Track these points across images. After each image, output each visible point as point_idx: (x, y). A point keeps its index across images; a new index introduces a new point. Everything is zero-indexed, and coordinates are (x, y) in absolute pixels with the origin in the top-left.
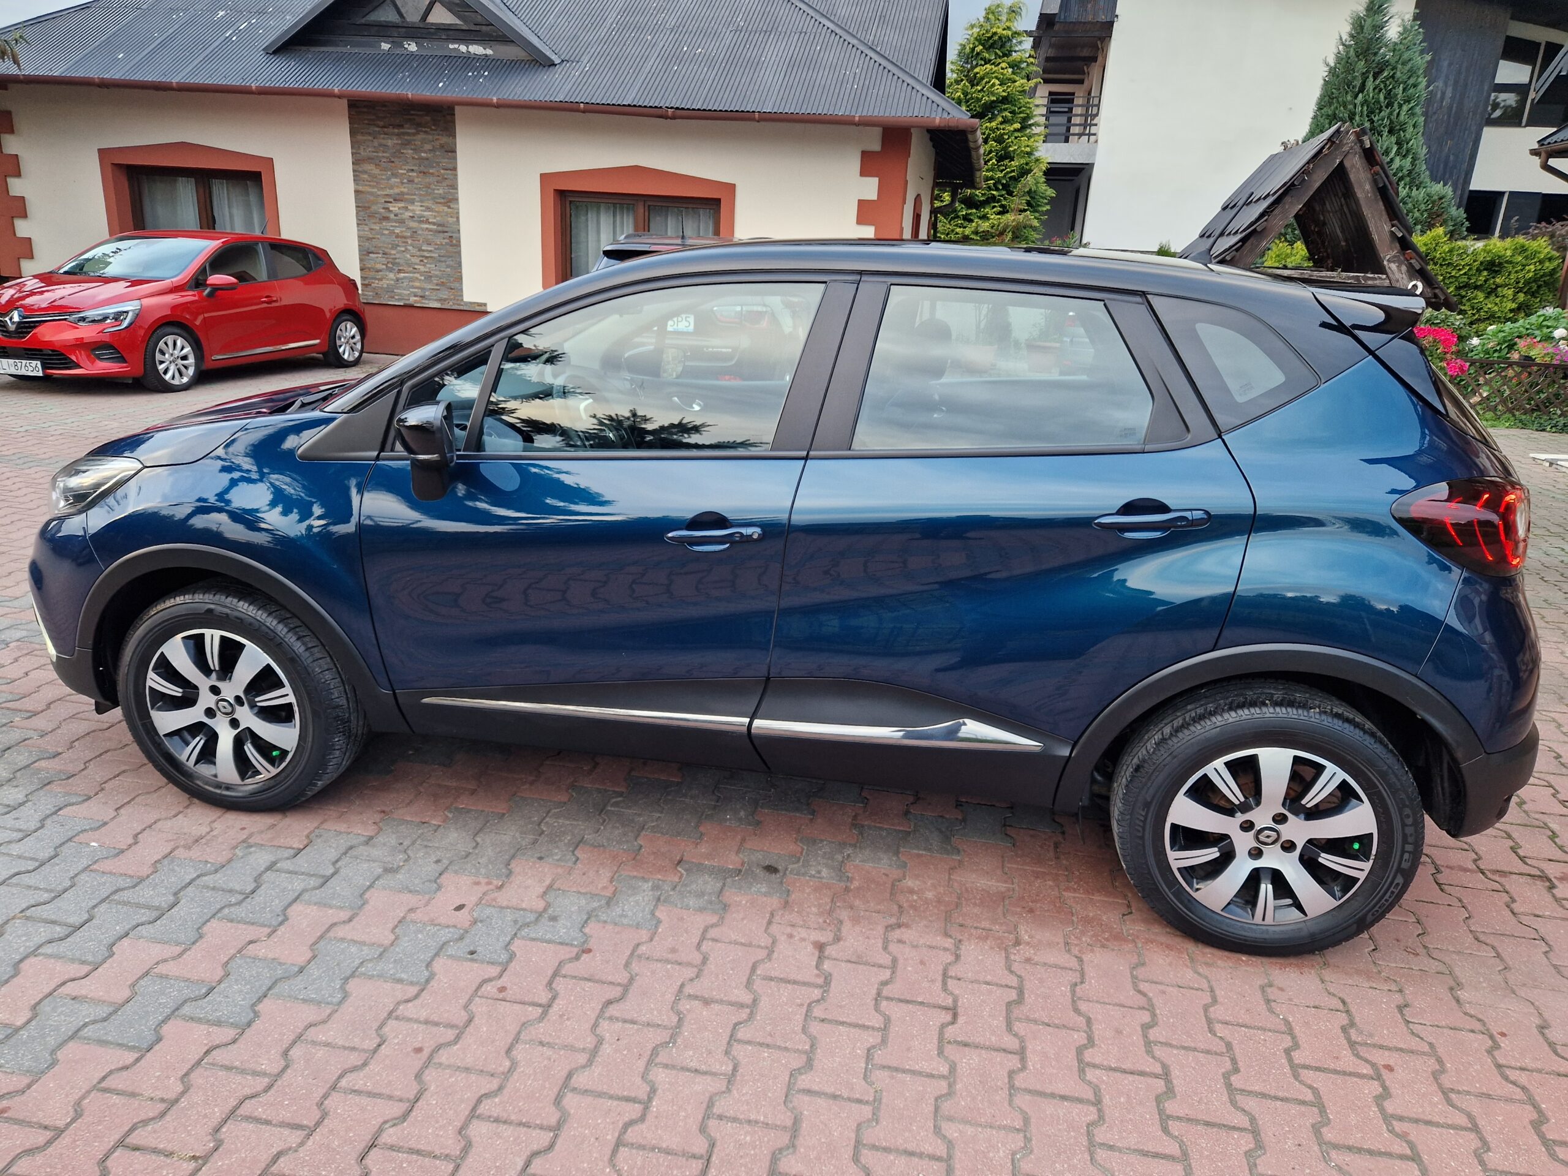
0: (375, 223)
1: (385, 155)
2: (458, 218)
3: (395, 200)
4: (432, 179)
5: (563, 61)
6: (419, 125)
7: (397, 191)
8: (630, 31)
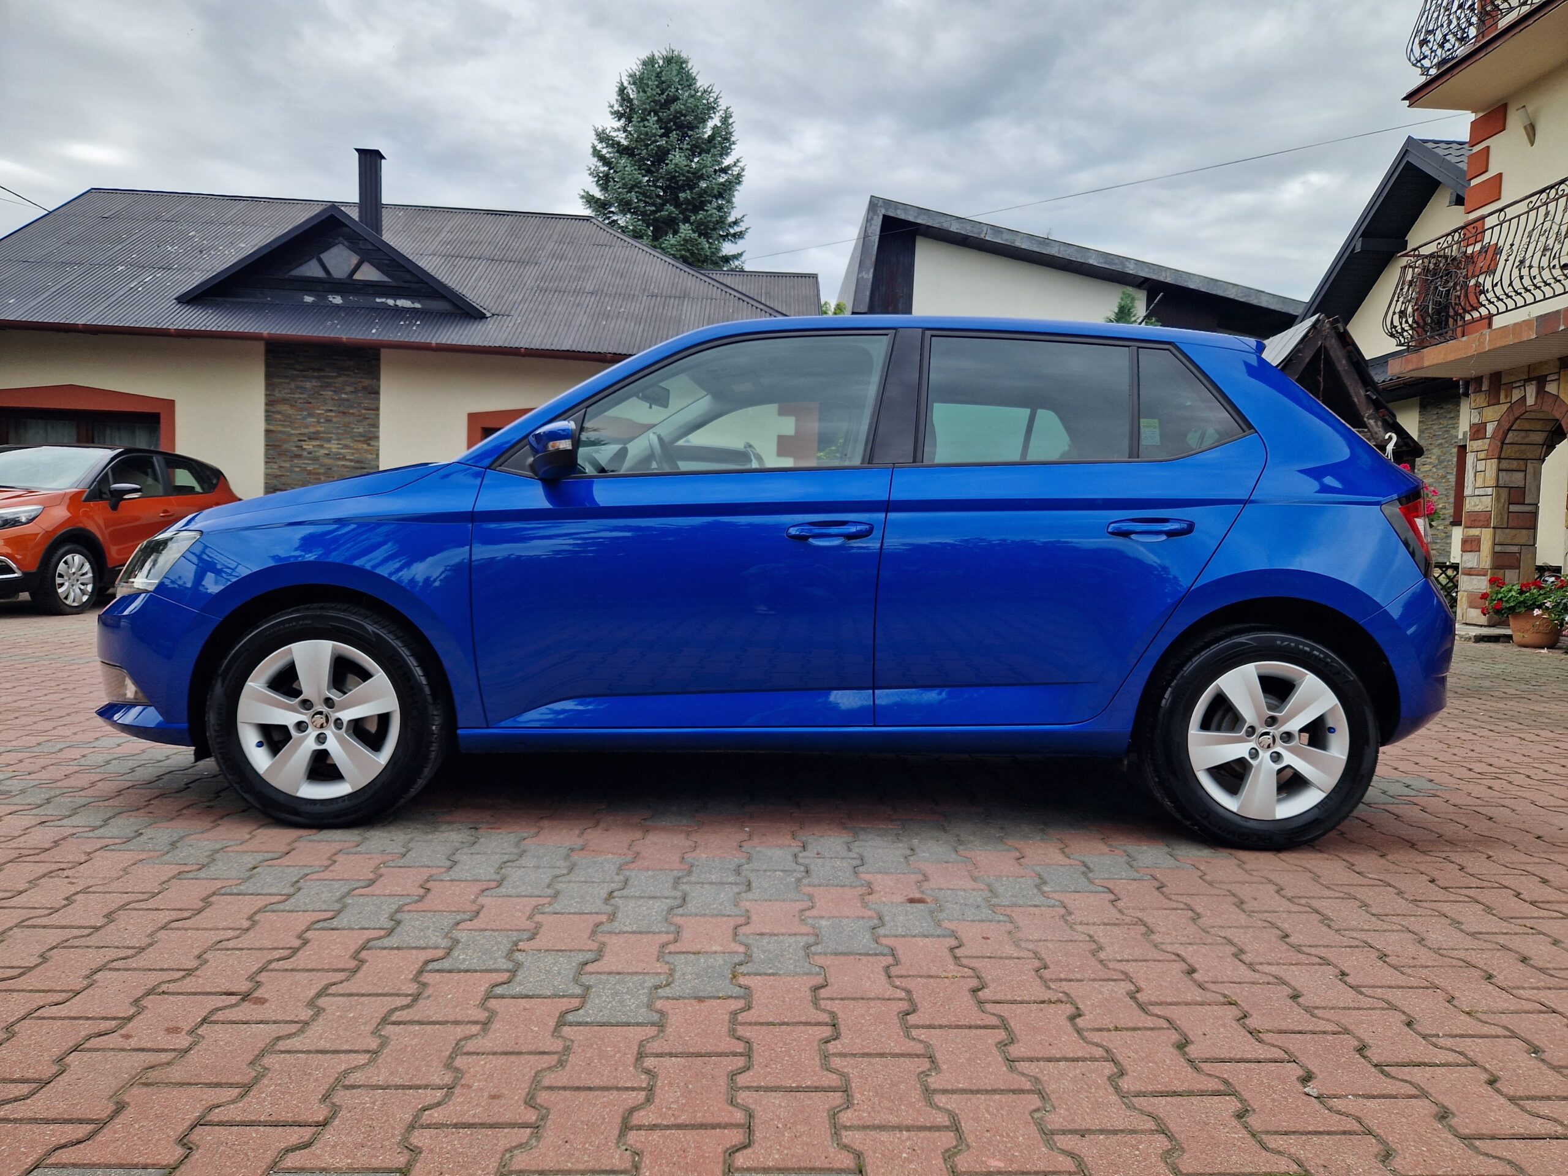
0: (284, 461)
1: (301, 396)
2: (378, 455)
3: (310, 439)
4: (351, 419)
5: (493, 315)
6: (341, 369)
7: (312, 430)
8: (552, 293)
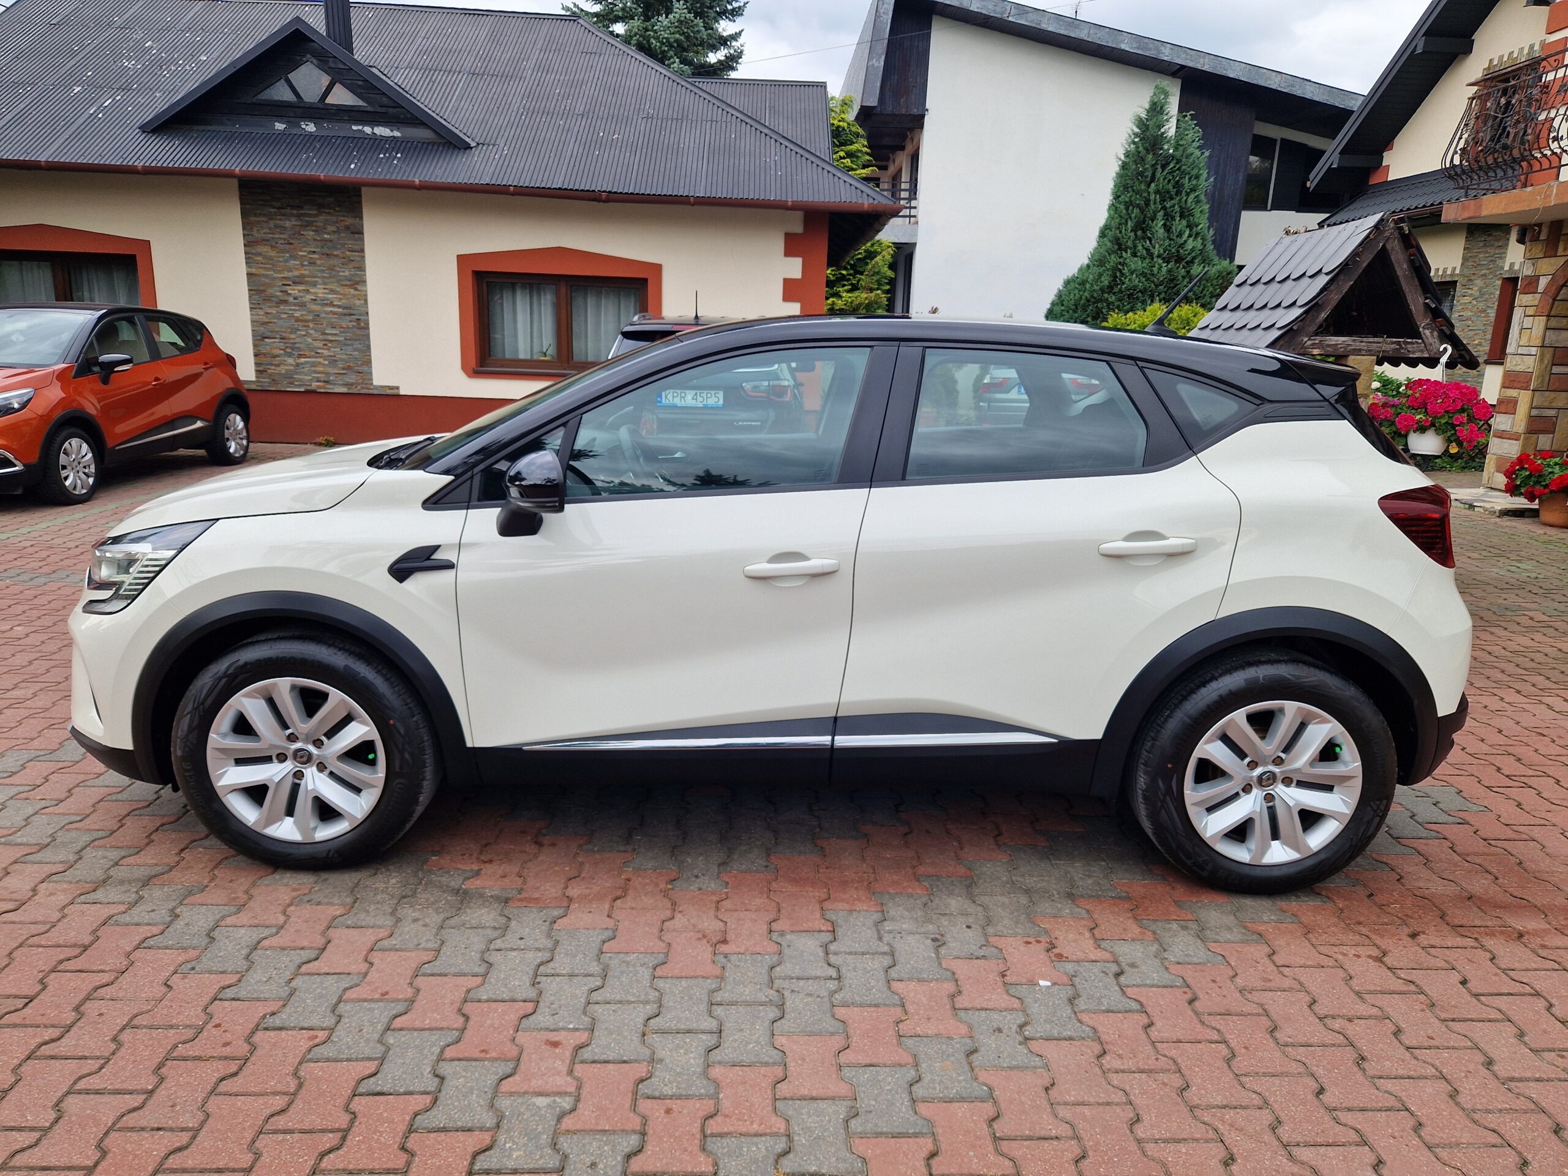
0: (271, 307)
1: (281, 236)
2: (366, 301)
3: (294, 283)
4: (335, 262)
5: (478, 144)
6: (321, 206)
7: (297, 273)
8: (539, 116)
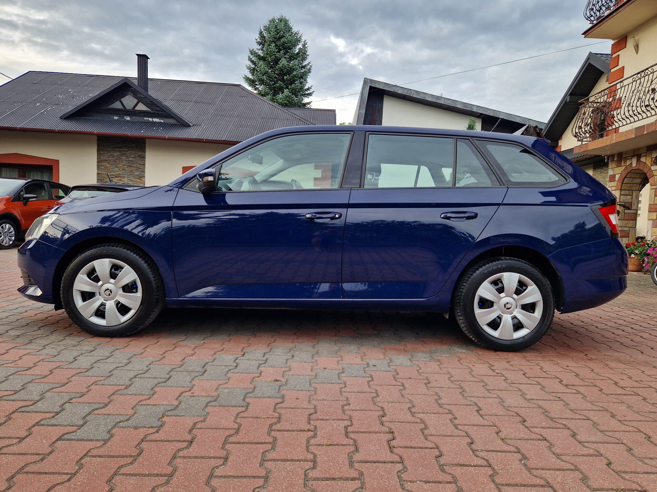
2: (144, 184)
4: (133, 169)
5: (194, 125)
6: (129, 147)
8: (220, 116)
